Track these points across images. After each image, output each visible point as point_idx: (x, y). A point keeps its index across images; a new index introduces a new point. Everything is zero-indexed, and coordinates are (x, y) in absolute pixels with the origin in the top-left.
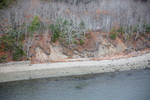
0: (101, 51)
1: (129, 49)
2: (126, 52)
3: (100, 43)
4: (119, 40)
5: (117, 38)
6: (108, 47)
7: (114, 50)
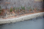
0: (7, 16)
1: (17, 15)
2: (15, 16)
3: (7, 13)
4: (13, 12)
5: (13, 11)
6: (9, 14)
7: (11, 15)
